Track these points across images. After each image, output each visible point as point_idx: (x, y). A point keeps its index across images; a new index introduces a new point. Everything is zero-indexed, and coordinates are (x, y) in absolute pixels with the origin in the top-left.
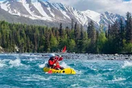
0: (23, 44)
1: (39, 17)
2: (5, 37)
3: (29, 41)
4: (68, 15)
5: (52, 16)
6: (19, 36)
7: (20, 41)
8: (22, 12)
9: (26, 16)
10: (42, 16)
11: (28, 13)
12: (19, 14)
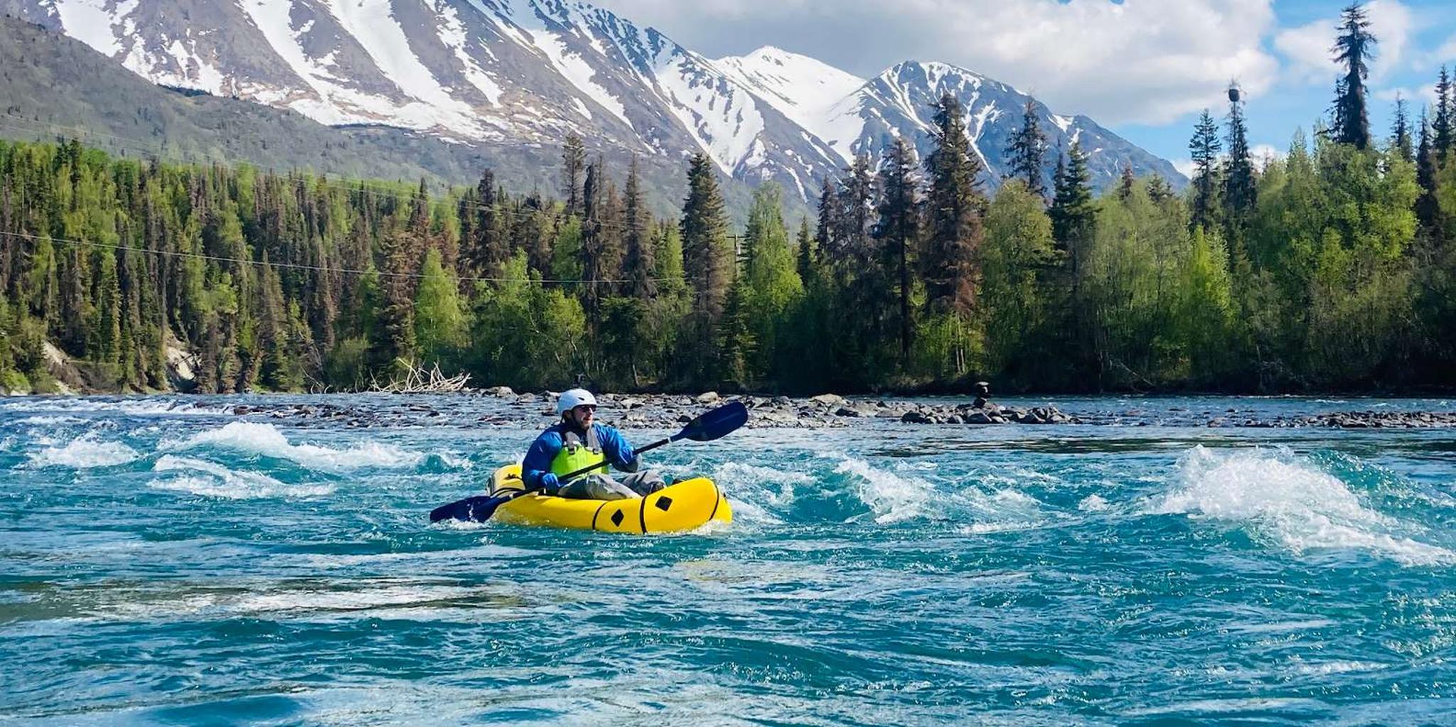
0: (226, 320)
1: (378, 105)
2: (82, 268)
3: (275, 297)
4: (612, 86)
5: (475, 98)
6: (197, 265)
7: (204, 302)
8: (232, 66)
9: (266, 96)
10: (398, 97)
11: (283, 75)
12: (210, 80)
